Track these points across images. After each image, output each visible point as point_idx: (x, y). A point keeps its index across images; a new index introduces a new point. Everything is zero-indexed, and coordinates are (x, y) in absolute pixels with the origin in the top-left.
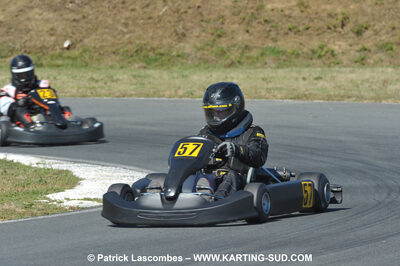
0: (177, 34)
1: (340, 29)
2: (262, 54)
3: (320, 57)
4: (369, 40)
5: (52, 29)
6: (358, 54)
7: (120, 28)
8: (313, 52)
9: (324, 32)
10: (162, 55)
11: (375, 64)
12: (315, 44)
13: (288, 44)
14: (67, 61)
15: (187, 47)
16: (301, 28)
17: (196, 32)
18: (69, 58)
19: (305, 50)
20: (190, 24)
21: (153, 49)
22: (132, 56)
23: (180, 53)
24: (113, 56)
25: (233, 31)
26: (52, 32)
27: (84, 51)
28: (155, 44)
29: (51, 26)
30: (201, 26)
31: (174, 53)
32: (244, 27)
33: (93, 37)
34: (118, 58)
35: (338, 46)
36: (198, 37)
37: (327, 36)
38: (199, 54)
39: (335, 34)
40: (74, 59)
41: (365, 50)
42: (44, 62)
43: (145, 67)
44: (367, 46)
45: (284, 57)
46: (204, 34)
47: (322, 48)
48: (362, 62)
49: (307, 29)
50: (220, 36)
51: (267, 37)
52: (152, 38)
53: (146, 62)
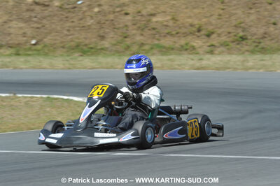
0: (100, 36)
1: (196, 33)
2: (152, 48)
3: (186, 50)
4: (215, 40)
5: (24, 33)
6: (209, 48)
7: (66, 32)
8: (182, 46)
9: (188, 35)
10: (92, 48)
11: (220, 53)
12: (183, 42)
13: (166, 42)
14: (35, 52)
15: (106, 44)
16: (174, 33)
17: (112, 35)
18: (35, 50)
19: (177, 45)
20: (107, 30)
21: (86, 45)
22: (73, 49)
23: (102, 47)
24: (62, 49)
25: (134, 35)
26: (24, 35)
27: (45, 46)
28: (87, 42)
29: (23, 31)
30: (114, 31)
31: (99, 47)
32: (139, 32)
33: (49, 37)
34: (65, 50)
35: (197, 43)
36: (112, 38)
37: (190, 37)
38: (114, 48)
39: (194, 36)
40: (39, 51)
41: (212, 45)
42: (21, 52)
43: (81, 56)
44: (214, 43)
45: (164, 50)
46: (116, 36)
47: (187, 44)
48: (211, 52)
49: (177, 33)
50: (126, 37)
51: (154, 38)
52: (85, 38)
53: (82, 52)
